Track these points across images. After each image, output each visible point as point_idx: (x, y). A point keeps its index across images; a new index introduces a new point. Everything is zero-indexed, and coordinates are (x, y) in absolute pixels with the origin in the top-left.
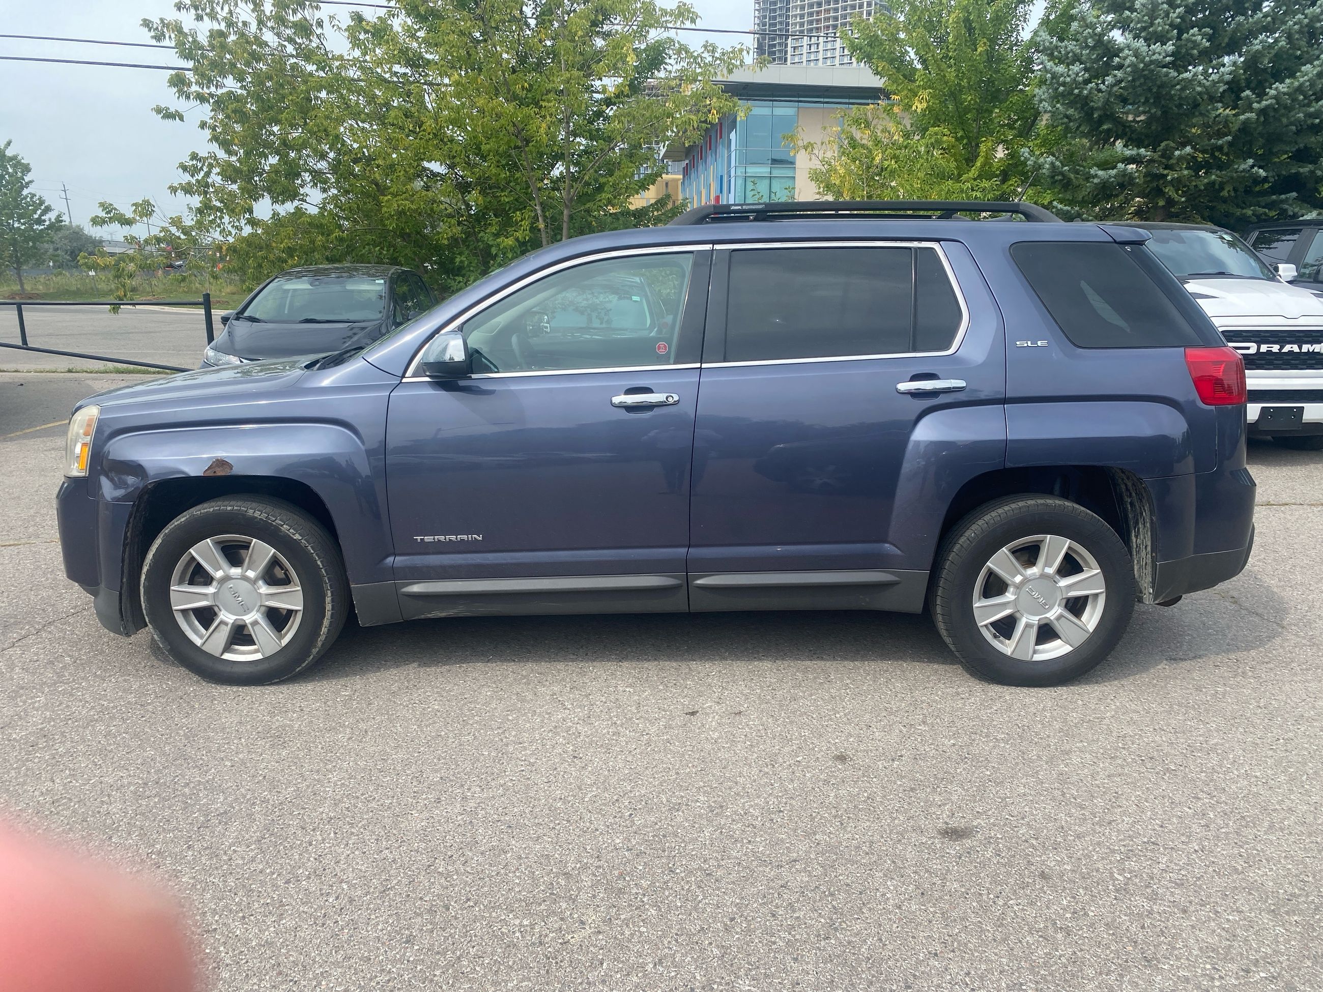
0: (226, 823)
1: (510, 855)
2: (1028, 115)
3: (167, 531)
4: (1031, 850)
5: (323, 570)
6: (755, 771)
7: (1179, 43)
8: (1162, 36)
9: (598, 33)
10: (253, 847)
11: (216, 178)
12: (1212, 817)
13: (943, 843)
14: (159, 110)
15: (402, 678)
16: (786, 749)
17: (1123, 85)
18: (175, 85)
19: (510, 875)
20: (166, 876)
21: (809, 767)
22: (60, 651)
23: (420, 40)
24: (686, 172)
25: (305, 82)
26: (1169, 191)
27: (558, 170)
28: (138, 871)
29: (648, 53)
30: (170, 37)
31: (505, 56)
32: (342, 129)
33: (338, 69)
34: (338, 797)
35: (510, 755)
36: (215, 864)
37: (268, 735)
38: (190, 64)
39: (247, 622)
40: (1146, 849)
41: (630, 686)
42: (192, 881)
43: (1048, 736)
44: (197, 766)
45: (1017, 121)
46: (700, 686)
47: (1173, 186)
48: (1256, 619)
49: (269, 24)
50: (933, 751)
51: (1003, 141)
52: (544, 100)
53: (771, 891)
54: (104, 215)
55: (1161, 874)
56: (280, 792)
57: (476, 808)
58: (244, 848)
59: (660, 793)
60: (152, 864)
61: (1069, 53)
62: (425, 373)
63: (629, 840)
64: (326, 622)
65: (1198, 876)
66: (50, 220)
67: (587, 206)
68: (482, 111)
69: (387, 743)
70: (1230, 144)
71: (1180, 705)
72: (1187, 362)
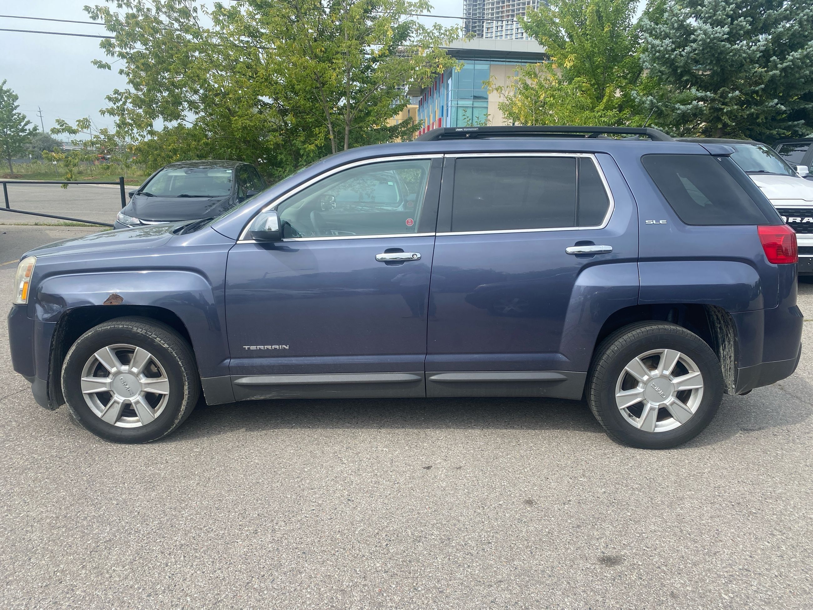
0: (110, 549)
1: (303, 575)
2: (635, 70)
3: (79, 341)
4: (663, 574)
5: (183, 368)
6: (471, 511)
7: (731, 26)
8: (721, 22)
9: (368, 17)
10: (126, 568)
11: (129, 106)
12: (784, 549)
13: (601, 568)
14: (95, 62)
15: (235, 439)
16: (492, 496)
17: (696, 52)
18: (105, 47)
19: (304, 591)
20: (66, 590)
21: (507, 509)
22: (10, 417)
23: (257, 20)
24: (421, 103)
25: (186, 46)
26: (725, 119)
27: (343, 102)
28: (46, 586)
29: (399, 30)
30: (101, 17)
31: (310, 31)
32: (208, 75)
33: (206, 38)
34: (188, 529)
35: (305, 498)
36: (100, 581)
37: (144, 481)
38: (114, 34)
39: (132, 401)
40: (742, 574)
41: (386, 447)
42: (83, 594)
43: (668, 486)
44: (93, 504)
45: (628, 74)
46: (433, 447)
47: (727, 116)
48: (797, 401)
49: (164, 10)
50: (591, 497)
51: (620, 86)
52: (334, 59)
53: (484, 605)
54: (59, 128)
55: (754, 594)
56: (148, 525)
57: (281, 538)
58: (121, 568)
59: (407, 528)
60: (57, 580)
61: (662, 32)
62: (252, 237)
63: (386, 564)
64: (184, 403)
65: (780, 596)
66: (29, 130)
67: (361, 124)
68: (295, 65)
69: (223, 488)
70: (763, 90)
71: (754, 464)
72: (759, 234)
